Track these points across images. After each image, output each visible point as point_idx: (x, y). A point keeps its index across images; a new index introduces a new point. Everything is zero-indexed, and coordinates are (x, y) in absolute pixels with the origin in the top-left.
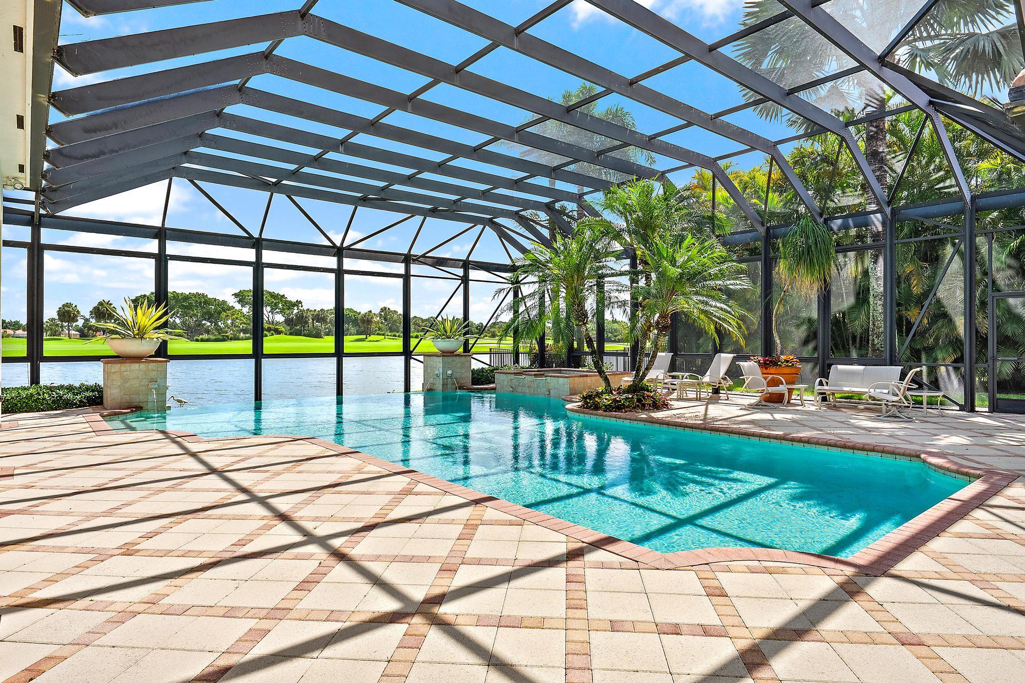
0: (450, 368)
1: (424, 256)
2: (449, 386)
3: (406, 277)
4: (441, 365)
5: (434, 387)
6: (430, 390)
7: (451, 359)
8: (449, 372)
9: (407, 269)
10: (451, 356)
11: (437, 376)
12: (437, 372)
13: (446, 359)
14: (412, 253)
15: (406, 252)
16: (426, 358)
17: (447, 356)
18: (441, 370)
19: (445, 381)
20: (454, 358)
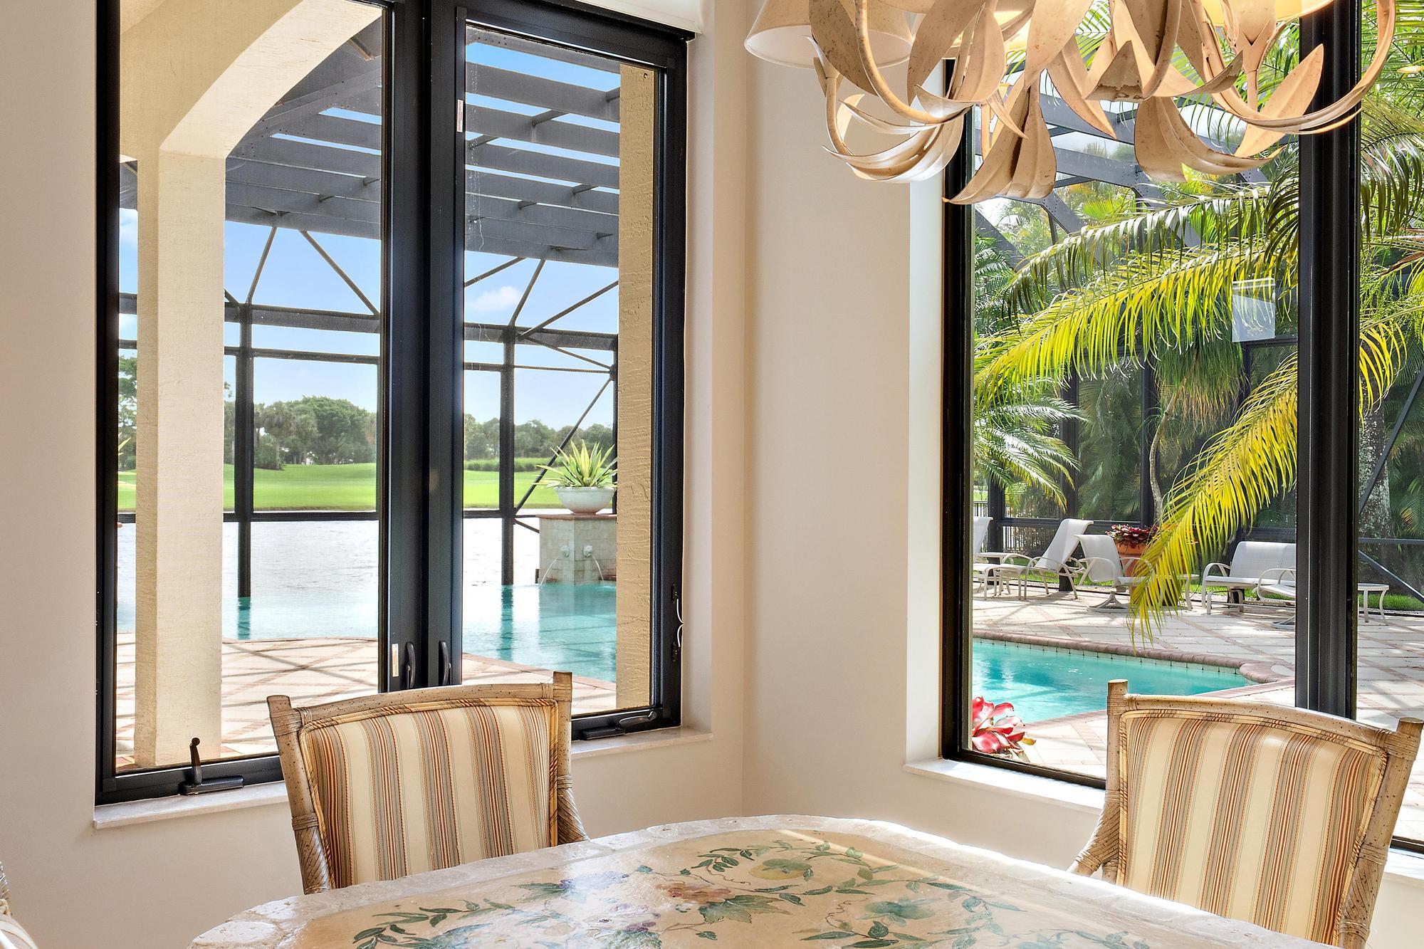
0: (588, 542)
1: (540, 330)
2: (588, 574)
3: (507, 370)
4: (572, 535)
5: (559, 577)
6: (551, 581)
7: (590, 525)
8: (588, 548)
9: (509, 354)
10: (591, 519)
11: (566, 555)
12: (564, 548)
13: (581, 524)
14: (517, 324)
15: (507, 323)
16: (545, 522)
17: (583, 519)
18: (572, 545)
19: (580, 564)
20: (597, 524)
